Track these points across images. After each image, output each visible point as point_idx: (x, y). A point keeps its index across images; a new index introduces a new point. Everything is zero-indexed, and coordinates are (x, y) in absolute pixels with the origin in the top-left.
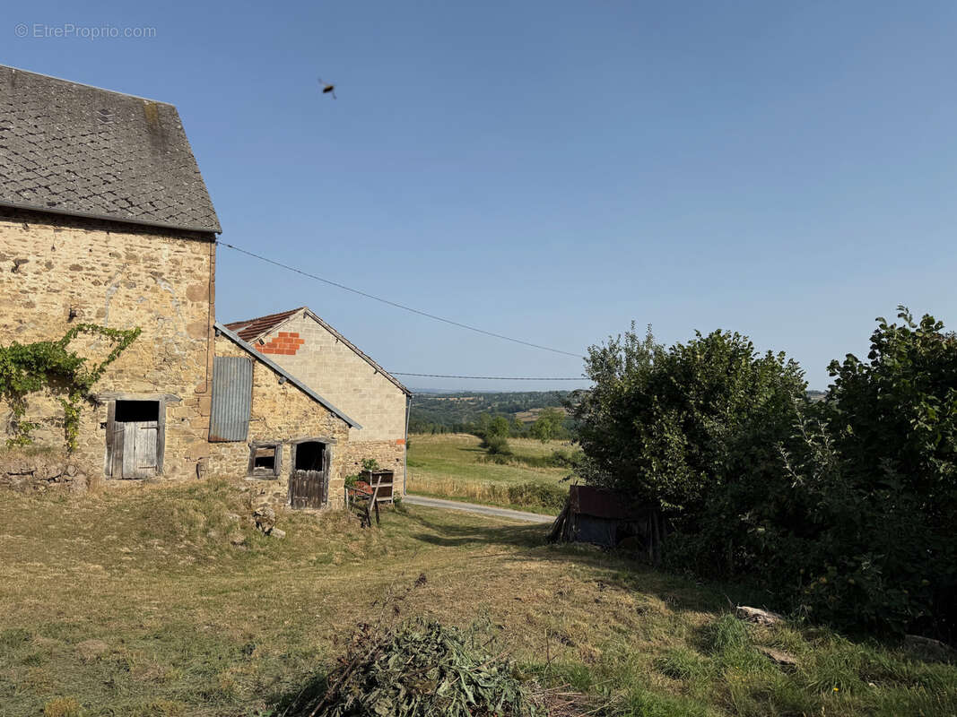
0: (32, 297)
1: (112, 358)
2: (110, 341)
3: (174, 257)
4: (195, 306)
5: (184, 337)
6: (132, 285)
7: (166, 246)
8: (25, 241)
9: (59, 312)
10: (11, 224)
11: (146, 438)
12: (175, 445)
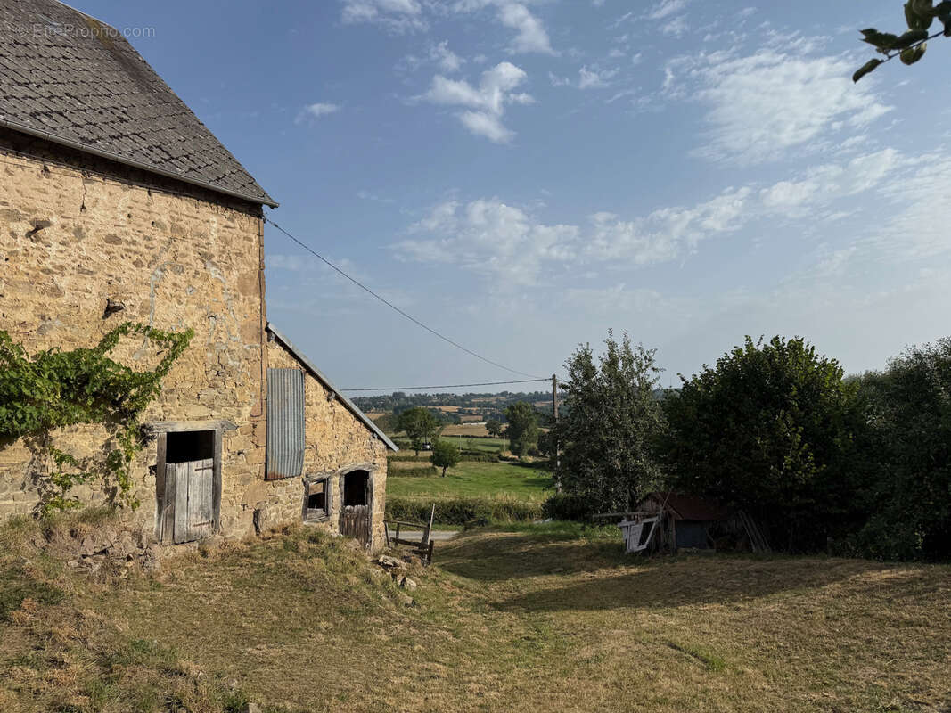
1: (161, 372)
2: (157, 347)
3: (223, 234)
4: (247, 301)
5: (237, 343)
6: (180, 270)
7: (214, 219)
8: (45, 192)
9: (94, 305)
10: (23, 161)
11: (202, 482)
12: (232, 488)
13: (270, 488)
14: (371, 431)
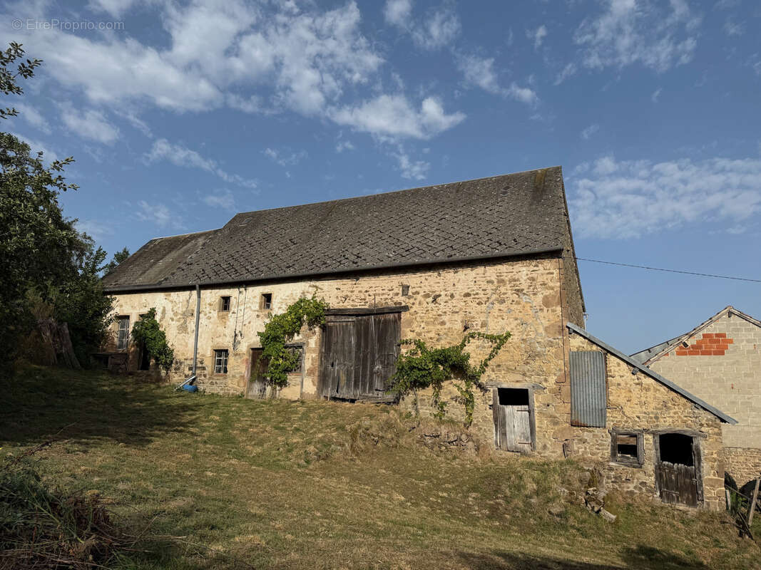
0: (445, 318)
1: (491, 356)
2: (490, 343)
3: (531, 276)
4: (550, 311)
5: (543, 338)
6: (502, 302)
7: (524, 269)
8: (439, 283)
9: (459, 326)
10: (430, 274)
11: (521, 419)
12: (544, 426)
13: (577, 431)
14: (692, 401)
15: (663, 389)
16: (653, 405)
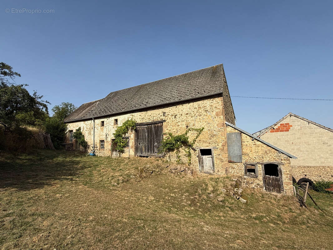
0: (179, 124)
1: (197, 137)
2: (196, 132)
3: (210, 105)
4: (219, 118)
5: (217, 129)
6: (200, 115)
7: (208, 102)
8: (176, 110)
9: (184, 126)
10: (173, 107)
11: (209, 160)
12: (218, 163)
13: (231, 164)
14: (277, 150)
15: (265, 146)
16: (261, 153)
